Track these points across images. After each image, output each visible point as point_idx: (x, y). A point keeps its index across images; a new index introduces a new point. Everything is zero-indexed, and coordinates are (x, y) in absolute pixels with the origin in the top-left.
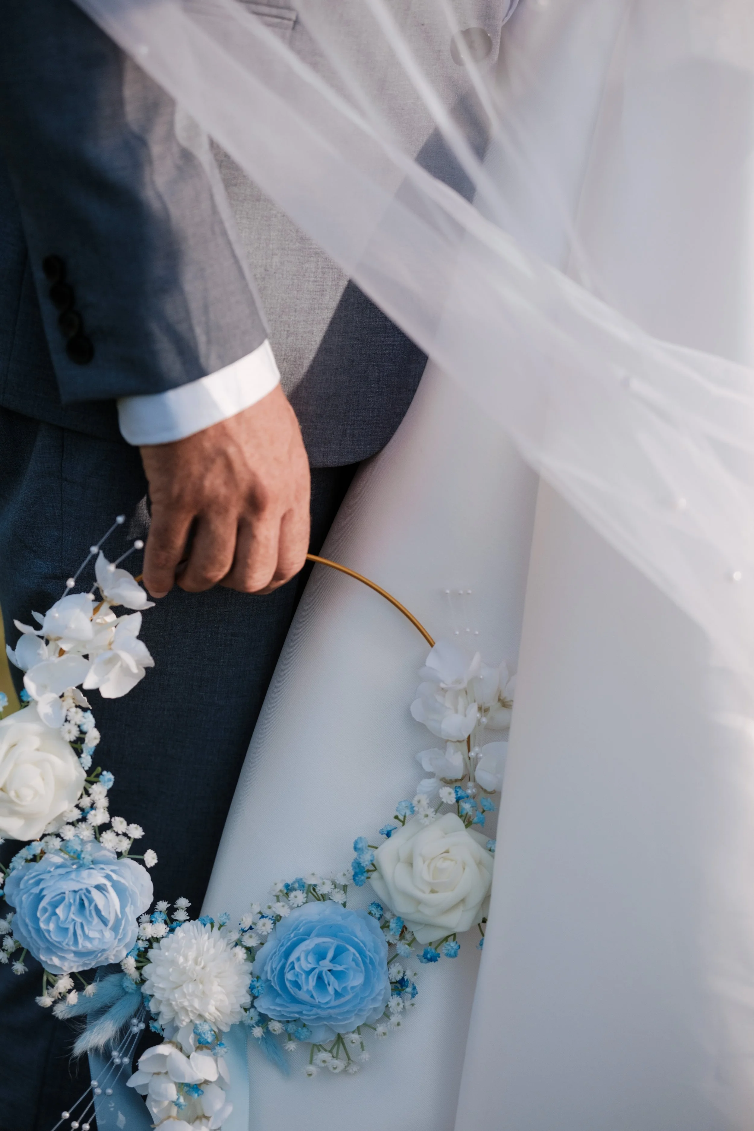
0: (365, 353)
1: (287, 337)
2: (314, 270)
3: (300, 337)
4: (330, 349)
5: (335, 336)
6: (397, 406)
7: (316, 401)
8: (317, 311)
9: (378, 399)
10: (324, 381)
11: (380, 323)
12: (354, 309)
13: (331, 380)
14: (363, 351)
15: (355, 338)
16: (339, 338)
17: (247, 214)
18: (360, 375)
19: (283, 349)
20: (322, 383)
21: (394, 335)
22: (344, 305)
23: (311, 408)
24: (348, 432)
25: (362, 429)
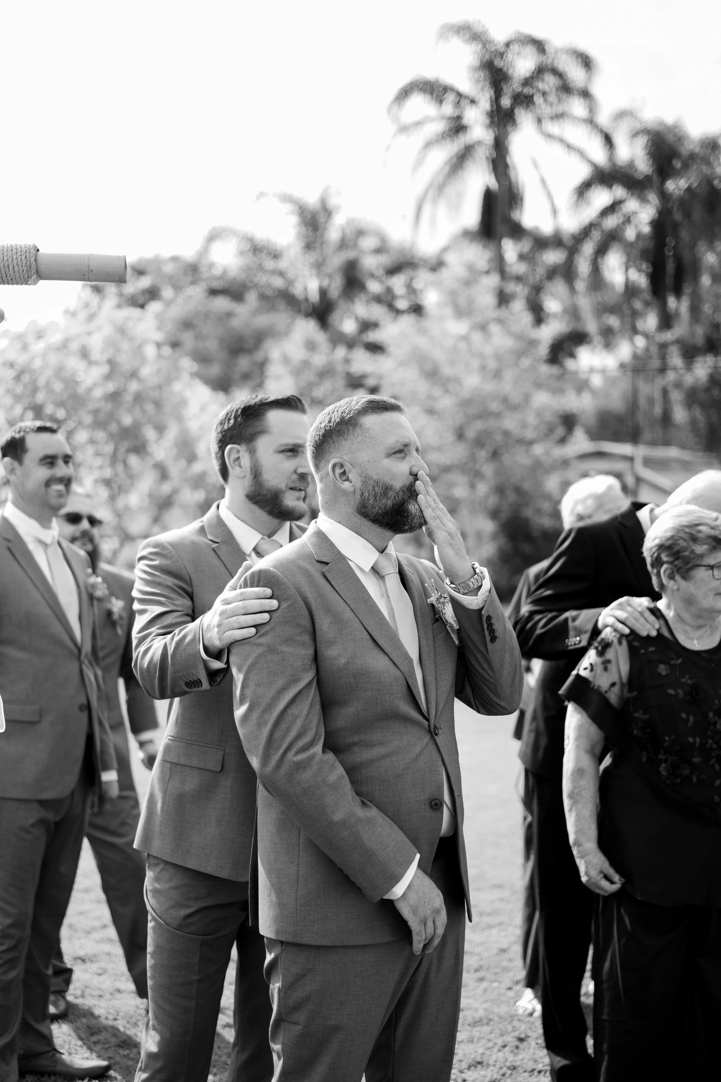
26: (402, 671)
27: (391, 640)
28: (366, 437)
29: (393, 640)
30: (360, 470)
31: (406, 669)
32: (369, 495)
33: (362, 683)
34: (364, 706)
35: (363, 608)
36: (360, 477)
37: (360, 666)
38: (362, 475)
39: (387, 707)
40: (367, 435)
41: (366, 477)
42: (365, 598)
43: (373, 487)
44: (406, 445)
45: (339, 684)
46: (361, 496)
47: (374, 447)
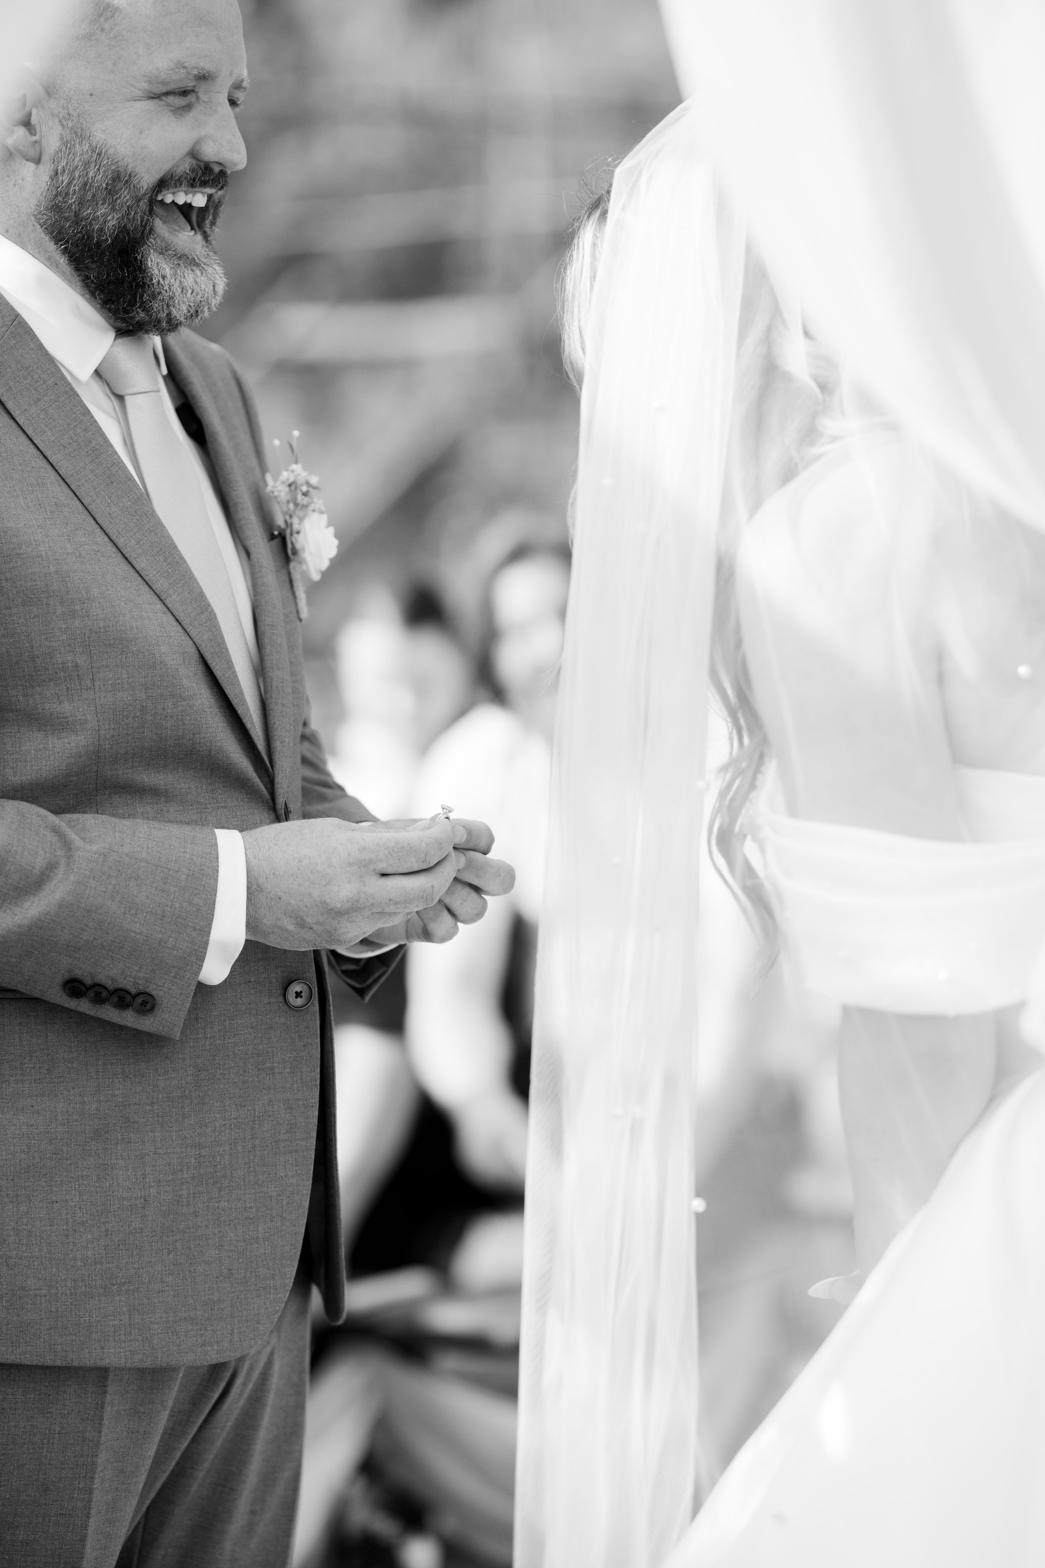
0: (243, 1262)
1: (169, 1254)
2: (186, 1196)
3: (179, 1253)
4: (208, 1261)
5: (212, 1250)
6: (276, 1305)
7: (203, 1306)
8: (192, 1230)
9: (257, 1300)
10: (207, 1289)
11: (253, 1235)
12: (226, 1225)
13: (213, 1287)
14: (241, 1261)
15: (232, 1250)
16: (215, 1251)
17: (122, 1156)
18: (240, 1281)
19: (167, 1265)
20: (205, 1290)
21: (265, 1244)
22: (216, 1222)
23: (199, 1313)
24: (235, 1331)
25: (247, 1326)
26: (196, 640)
27: (165, 559)
28: (102, 30)
29: (169, 560)
30: (64, 108)
31: (205, 637)
32: (70, 183)
33: (107, 667)
34: (114, 729)
35: (92, 471)
36: (60, 128)
37: (102, 624)
38: (65, 123)
39: (169, 732)
40: (107, 26)
41: (76, 133)
42: (94, 443)
43: (87, 164)
44: (204, 77)
45: (47, 669)
46: (52, 178)
47: (114, 64)
